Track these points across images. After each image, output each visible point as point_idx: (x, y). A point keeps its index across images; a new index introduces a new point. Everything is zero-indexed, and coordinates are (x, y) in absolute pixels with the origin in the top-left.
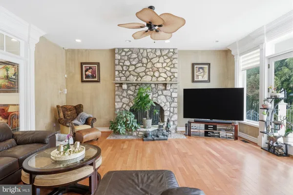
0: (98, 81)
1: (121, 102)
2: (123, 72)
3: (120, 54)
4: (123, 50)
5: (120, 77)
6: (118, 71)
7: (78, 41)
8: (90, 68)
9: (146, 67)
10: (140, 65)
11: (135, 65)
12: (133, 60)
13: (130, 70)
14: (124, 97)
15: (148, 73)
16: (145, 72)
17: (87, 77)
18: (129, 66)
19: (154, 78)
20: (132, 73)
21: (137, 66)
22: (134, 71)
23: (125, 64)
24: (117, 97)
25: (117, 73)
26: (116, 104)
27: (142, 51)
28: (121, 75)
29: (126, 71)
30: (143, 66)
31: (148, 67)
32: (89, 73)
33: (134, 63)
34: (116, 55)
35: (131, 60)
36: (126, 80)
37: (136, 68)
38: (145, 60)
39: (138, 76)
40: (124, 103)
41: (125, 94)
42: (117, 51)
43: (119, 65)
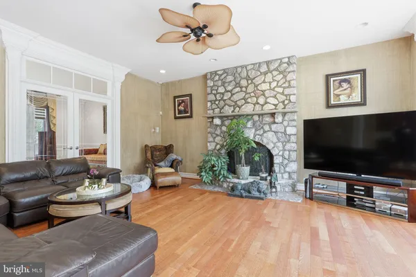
0: (191, 117)
1: (214, 141)
2: (217, 103)
3: (212, 79)
4: (216, 73)
5: (213, 110)
6: (211, 101)
7: (163, 72)
8: (183, 101)
9: (245, 92)
10: (238, 89)
11: (231, 91)
12: (229, 85)
13: (225, 98)
14: (217, 135)
15: (249, 100)
16: (244, 99)
17: (180, 112)
18: (223, 94)
19: (257, 106)
20: (228, 102)
21: (233, 92)
22: (230, 99)
23: (218, 91)
24: (209, 135)
25: (209, 104)
26: (208, 144)
27: (239, 70)
28: (214, 106)
29: (219, 101)
30: (241, 91)
31: (248, 91)
32: (181, 108)
33: (229, 88)
34: (208, 81)
35: (226, 85)
36: (221, 113)
37: (232, 95)
38: (244, 83)
39: (236, 105)
40: (217, 144)
41: (218, 132)
42: (209, 76)
43: (211, 93)
